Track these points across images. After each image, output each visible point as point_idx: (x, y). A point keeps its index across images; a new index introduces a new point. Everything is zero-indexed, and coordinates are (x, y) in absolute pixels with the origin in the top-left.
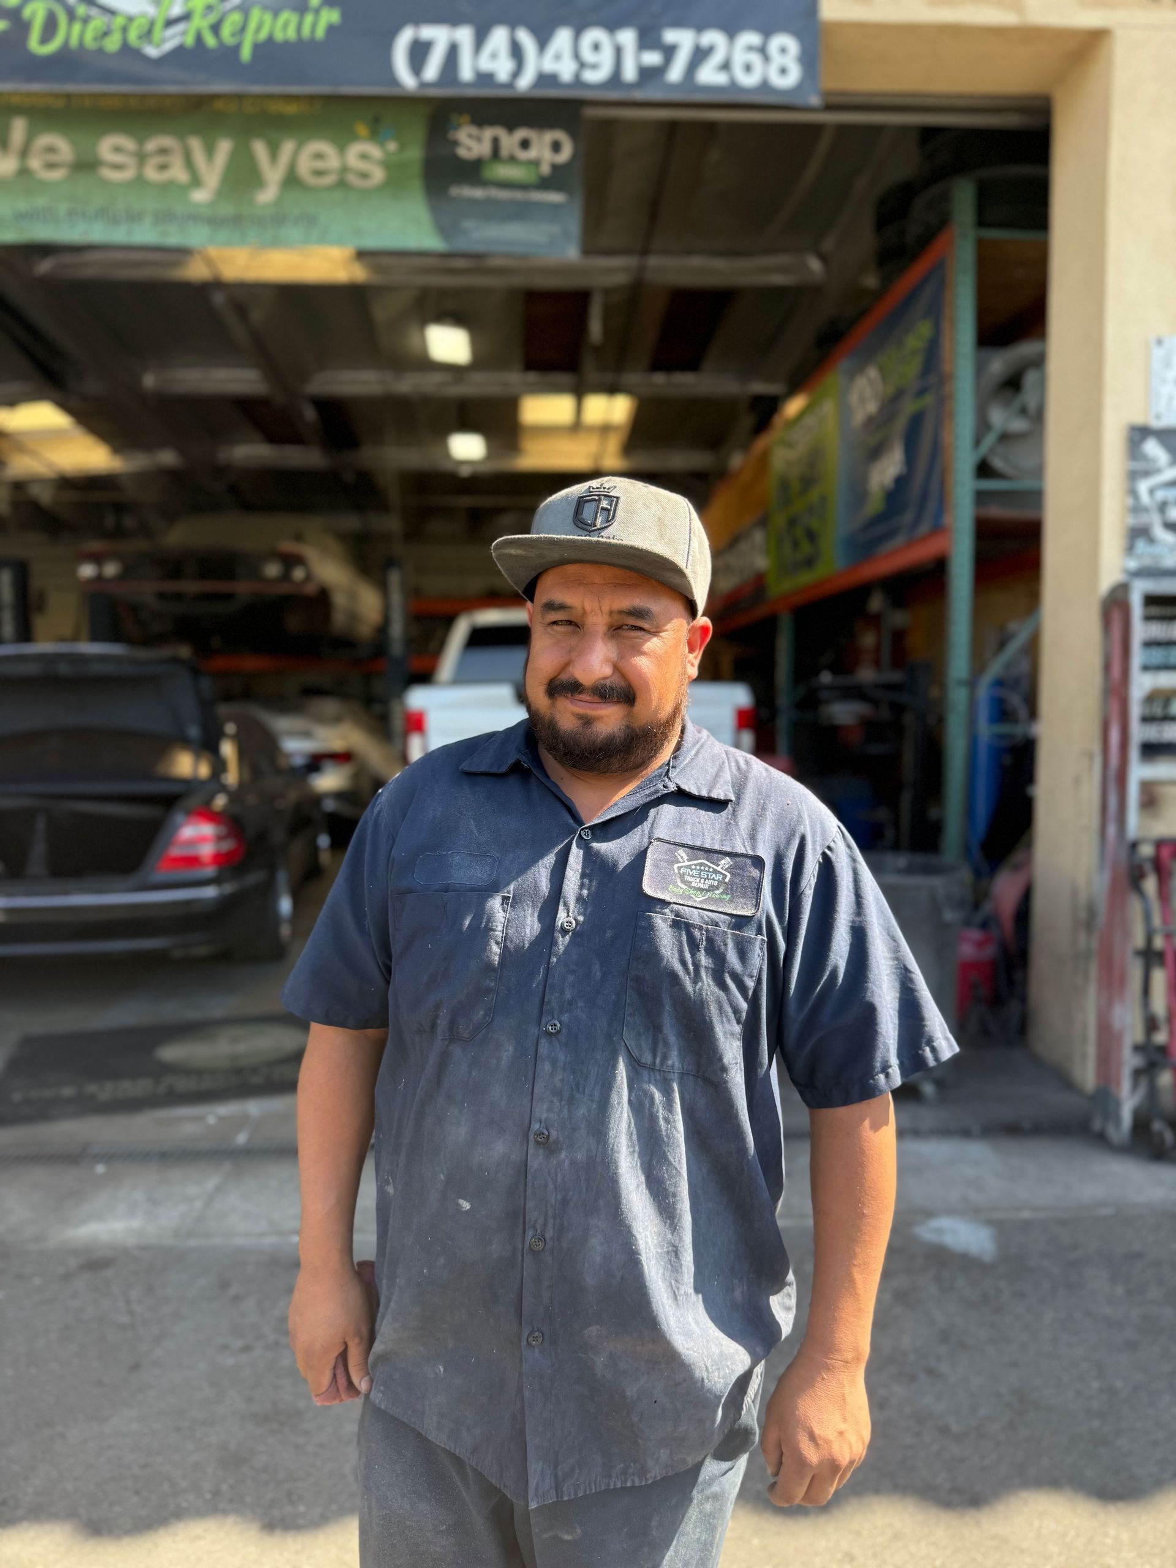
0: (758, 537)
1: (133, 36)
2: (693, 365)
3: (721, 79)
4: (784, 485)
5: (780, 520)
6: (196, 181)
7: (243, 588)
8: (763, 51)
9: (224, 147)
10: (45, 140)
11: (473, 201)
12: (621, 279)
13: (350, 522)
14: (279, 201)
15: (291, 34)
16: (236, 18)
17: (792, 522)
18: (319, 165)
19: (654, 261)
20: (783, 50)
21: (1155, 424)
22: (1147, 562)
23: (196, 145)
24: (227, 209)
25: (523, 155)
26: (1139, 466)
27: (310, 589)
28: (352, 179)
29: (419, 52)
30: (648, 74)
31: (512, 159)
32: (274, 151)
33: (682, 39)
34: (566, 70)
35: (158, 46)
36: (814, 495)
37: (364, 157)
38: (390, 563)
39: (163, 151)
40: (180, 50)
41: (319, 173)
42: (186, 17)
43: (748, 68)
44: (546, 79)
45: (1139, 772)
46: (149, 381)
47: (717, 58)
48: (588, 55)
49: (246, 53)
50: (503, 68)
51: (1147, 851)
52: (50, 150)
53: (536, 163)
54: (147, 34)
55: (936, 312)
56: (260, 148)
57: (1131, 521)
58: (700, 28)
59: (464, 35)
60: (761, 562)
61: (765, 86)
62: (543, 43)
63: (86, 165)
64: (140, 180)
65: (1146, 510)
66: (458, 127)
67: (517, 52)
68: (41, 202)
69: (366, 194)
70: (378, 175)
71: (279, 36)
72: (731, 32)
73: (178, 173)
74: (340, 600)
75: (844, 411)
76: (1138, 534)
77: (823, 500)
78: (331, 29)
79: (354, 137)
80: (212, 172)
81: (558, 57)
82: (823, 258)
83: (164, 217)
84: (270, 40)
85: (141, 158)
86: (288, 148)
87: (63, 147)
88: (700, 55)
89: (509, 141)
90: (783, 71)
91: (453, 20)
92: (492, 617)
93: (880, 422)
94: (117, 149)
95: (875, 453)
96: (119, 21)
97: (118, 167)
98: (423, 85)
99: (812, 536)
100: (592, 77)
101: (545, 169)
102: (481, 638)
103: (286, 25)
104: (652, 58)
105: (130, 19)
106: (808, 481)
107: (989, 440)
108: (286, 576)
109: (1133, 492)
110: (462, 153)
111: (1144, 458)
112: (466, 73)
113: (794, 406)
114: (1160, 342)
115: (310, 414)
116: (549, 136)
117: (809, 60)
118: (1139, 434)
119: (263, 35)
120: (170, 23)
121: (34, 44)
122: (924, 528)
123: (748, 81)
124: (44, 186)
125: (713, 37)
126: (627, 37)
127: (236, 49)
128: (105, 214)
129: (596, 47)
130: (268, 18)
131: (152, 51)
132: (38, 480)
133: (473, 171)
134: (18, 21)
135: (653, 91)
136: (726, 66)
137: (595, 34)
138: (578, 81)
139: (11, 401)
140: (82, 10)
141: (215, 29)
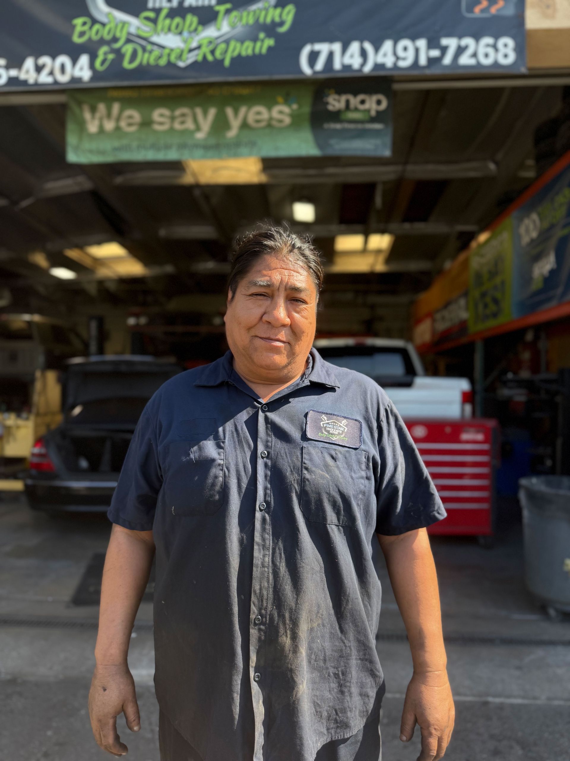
0: (462, 302)
1: (173, 58)
2: (424, 219)
3: (472, 62)
4: (478, 276)
5: (476, 293)
6: (198, 128)
7: (203, 329)
8: (495, 47)
9: (212, 112)
10: (129, 112)
11: (336, 130)
12: (392, 177)
14: (238, 136)
15: (250, 52)
16: (223, 46)
17: (483, 295)
18: (259, 117)
19: (410, 168)
20: (506, 45)
23: (199, 111)
24: (212, 141)
25: (361, 107)
28: (274, 123)
29: (313, 57)
30: (432, 61)
31: (356, 109)
32: (236, 112)
33: (451, 43)
34: (389, 61)
35: (184, 61)
36: (498, 280)
37: (281, 112)
39: (183, 115)
40: (195, 63)
41: (258, 121)
42: (199, 47)
43: (486, 55)
44: (378, 67)
46: (163, 233)
47: (470, 51)
48: (400, 53)
49: (227, 63)
50: (356, 62)
52: (130, 117)
53: (368, 111)
54: (180, 57)
56: (229, 111)
58: (460, 37)
59: (337, 47)
60: (464, 315)
61: (496, 64)
62: (377, 49)
63: (147, 123)
64: (172, 129)
66: (328, 96)
67: (364, 54)
68: (125, 142)
69: (281, 130)
70: (287, 120)
71: (244, 53)
72: (477, 37)
73: (190, 125)
75: (516, 237)
77: (503, 283)
78: (270, 49)
79: (276, 103)
80: (206, 123)
81: (385, 55)
82: (496, 163)
83: (182, 147)
84: (239, 56)
85: (173, 118)
86: (243, 110)
87: (135, 115)
88: (460, 50)
89: (354, 101)
90: (506, 56)
91: (331, 40)
93: (540, 241)
94: (162, 115)
95: (537, 258)
96: (166, 51)
97: (161, 124)
98: (315, 73)
99: (496, 301)
100: (402, 64)
101: (373, 113)
103: (247, 48)
104: (435, 53)
105: (172, 50)
106: (493, 273)
110: (330, 108)
112: (337, 65)
113: (483, 237)
116: (375, 98)
117: (519, 49)
119: (236, 54)
120: (191, 50)
121: (126, 65)
122: (568, 297)
123: (487, 62)
124: (126, 135)
125: (468, 41)
126: (422, 43)
127: (222, 61)
128: (155, 147)
129: (405, 49)
130: (238, 45)
131: (181, 64)
132: (109, 280)
133: (336, 116)
134: (119, 54)
135: (435, 71)
136: (475, 55)
137: (405, 42)
138: (395, 67)
139: (99, 243)
140: (149, 47)
141: (213, 52)
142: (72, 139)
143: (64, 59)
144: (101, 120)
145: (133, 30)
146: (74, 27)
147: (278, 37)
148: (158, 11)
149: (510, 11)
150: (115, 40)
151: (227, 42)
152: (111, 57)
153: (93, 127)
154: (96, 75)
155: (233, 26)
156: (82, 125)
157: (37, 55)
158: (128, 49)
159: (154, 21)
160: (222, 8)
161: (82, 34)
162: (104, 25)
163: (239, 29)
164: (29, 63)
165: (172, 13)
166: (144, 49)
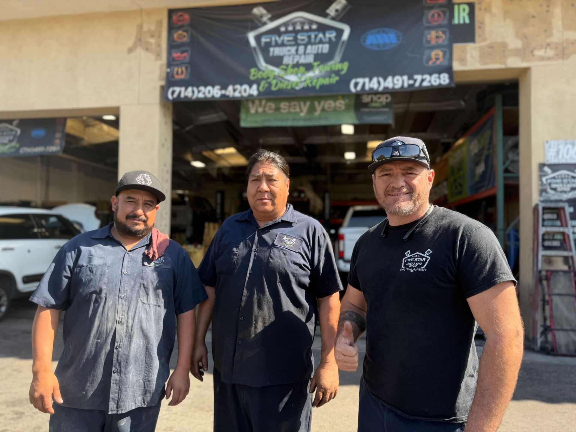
0: (445, 184)
1: (293, 86)
3: (429, 84)
4: (452, 169)
5: (451, 179)
6: (301, 111)
8: (439, 78)
9: (308, 103)
10: (269, 104)
11: (366, 112)
12: (401, 110)
13: (311, 178)
14: (320, 115)
15: (328, 83)
16: (316, 80)
17: (455, 181)
18: (330, 106)
19: (412, 105)
20: (444, 77)
21: (547, 163)
22: (546, 198)
23: (302, 103)
24: (308, 117)
25: (379, 101)
26: (542, 174)
27: (305, 200)
28: (337, 109)
29: (356, 85)
30: (410, 86)
31: (376, 102)
32: (319, 103)
33: (418, 77)
34: (391, 86)
35: (299, 87)
36: (461, 173)
37: (340, 103)
38: (326, 191)
39: (295, 105)
40: (303, 87)
41: (329, 108)
42: (305, 81)
43: (435, 81)
44: (385, 88)
45: (542, 253)
47: (427, 80)
48: (396, 82)
49: (317, 87)
50: (376, 86)
51: (544, 273)
52: (270, 106)
53: (382, 102)
54: (297, 85)
55: (492, 128)
56: (316, 103)
57: (540, 188)
58: (423, 74)
59: (367, 80)
60: (446, 192)
61: (440, 84)
62: (385, 80)
63: (278, 109)
64: (289, 112)
65: (545, 185)
66: (363, 97)
67: (379, 83)
68: (267, 118)
69: (340, 112)
70: (343, 107)
71: (325, 83)
72: (431, 74)
73: (298, 110)
74: (312, 202)
75: (469, 151)
76: (542, 191)
77: (464, 175)
78: (337, 81)
79: (338, 100)
80: (305, 109)
81: (389, 83)
82: (465, 101)
83: (294, 120)
84: (323, 84)
85: (290, 107)
86: (322, 103)
87: (273, 105)
88: (423, 80)
89: (375, 98)
90: (444, 81)
91: (364, 76)
92: (359, 208)
93: (479, 155)
94: (284, 105)
95: (477, 164)
96: (291, 83)
97: (285, 109)
98: (357, 91)
99: (461, 185)
100: (396, 87)
101: (384, 103)
102: (356, 214)
103: (327, 81)
104: (411, 82)
105: (293, 82)
106: (460, 169)
107: (508, 163)
108: (299, 196)
109: (541, 181)
110: (364, 102)
111: (544, 171)
112: (367, 88)
113: (460, 141)
114: (547, 142)
115: (305, 149)
116: (385, 97)
117: (451, 78)
118: (542, 166)
119: (321, 83)
120: (301, 82)
121: (273, 88)
122: (490, 186)
123: (435, 84)
124: (268, 114)
125: (427, 77)
126: (405, 78)
127: (315, 87)
128: (281, 120)
129: (398, 80)
130: (323, 80)
131: (297, 88)
132: (225, 168)
133: (366, 105)
134: (270, 84)
135: (411, 89)
136: (430, 81)
137: (398, 77)
138: (393, 88)
139: (224, 147)
140: (283, 81)
141: (311, 83)
142: (243, 116)
143: (246, 86)
144: (257, 108)
145: (276, 74)
146: (250, 73)
147: (341, 76)
148: (287, 65)
149: (446, 63)
150: (268, 78)
151: (318, 78)
152: (266, 85)
153: (253, 111)
154: (260, 94)
155: (320, 72)
156: (248, 110)
157: (234, 84)
158: (274, 82)
159: (286, 70)
160: (316, 64)
161: (254, 76)
162: (263, 71)
163: (323, 73)
164: (230, 88)
165: (294, 66)
166: (281, 82)
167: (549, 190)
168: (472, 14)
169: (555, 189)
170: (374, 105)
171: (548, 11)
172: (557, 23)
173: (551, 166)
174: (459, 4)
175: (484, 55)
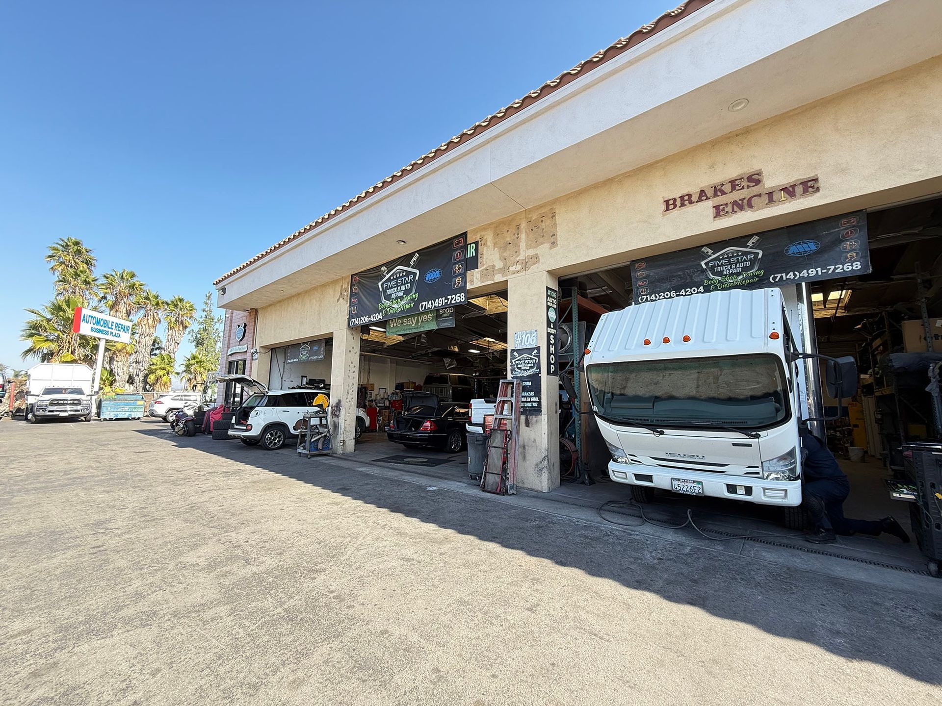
6: (413, 324)
8: (460, 296)
9: (416, 318)
14: (421, 324)
20: (462, 296)
21: (515, 349)
22: (515, 375)
23: (413, 318)
25: (447, 312)
26: (513, 357)
28: (428, 320)
29: (422, 306)
30: (446, 303)
32: (420, 317)
33: (450, 297)
34: (437, 305)
39: (409, 320)
41: (425, 320)
42: (401, 307)
43: (458, 299)
44: (435, 307)
48: (439, 302)
50: (430, 306)
58: (452, 295)
59: (426, 303)
61: (460, 302)
62: (435, 302)
63: (402, 323)
64: (407, 325)
65: (514, 365)
67: (432, 304)
70: (431, 318)
72: (456, 294)
73: (411, 323)
76: (513, 370)
85: (407, 321)
86: (422, 317)
88: (452, 299)
90: (462, 299)
100: (440, 305)
101: (450, 313)
104: (446, 301)
109: (512, 362)
110: (440, 313)
111: (514, 355)
112: (427, 308)
114: (516, 334)
117: (465, 296)
118: (513, 351)
125: (454, 296)
136: (455, 300)
140: (392, 308)
141: (403, 308)
142: (388, 329)
143: (377, 314)
144: (394, 324)
145: (389, 304)
146: (378, 306)
149: (463, 285)
150: (386, 308)
153: (392, 326)
155: (406, 300)
156: (390, 325)
159: (392, 302)
160: (404, 296)
162: (384, 304)
164: (372, 316)
167: (516, 370)
168: (477, 250)
169: (520, 368)
170: (445, 315)
171: (518, 238)
172: (523, 245)
173: (517, 351)
174: (470, 244)
175: (483, 276)
